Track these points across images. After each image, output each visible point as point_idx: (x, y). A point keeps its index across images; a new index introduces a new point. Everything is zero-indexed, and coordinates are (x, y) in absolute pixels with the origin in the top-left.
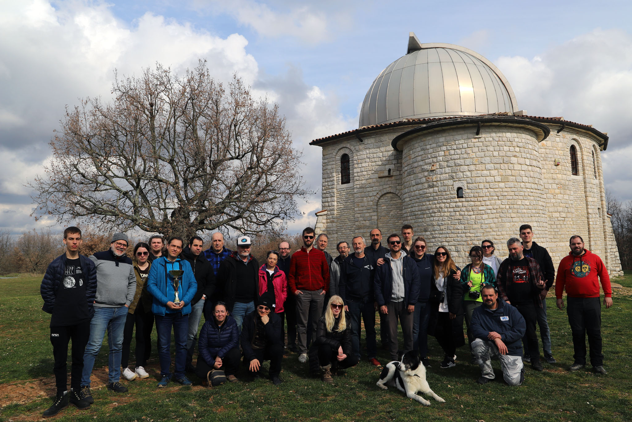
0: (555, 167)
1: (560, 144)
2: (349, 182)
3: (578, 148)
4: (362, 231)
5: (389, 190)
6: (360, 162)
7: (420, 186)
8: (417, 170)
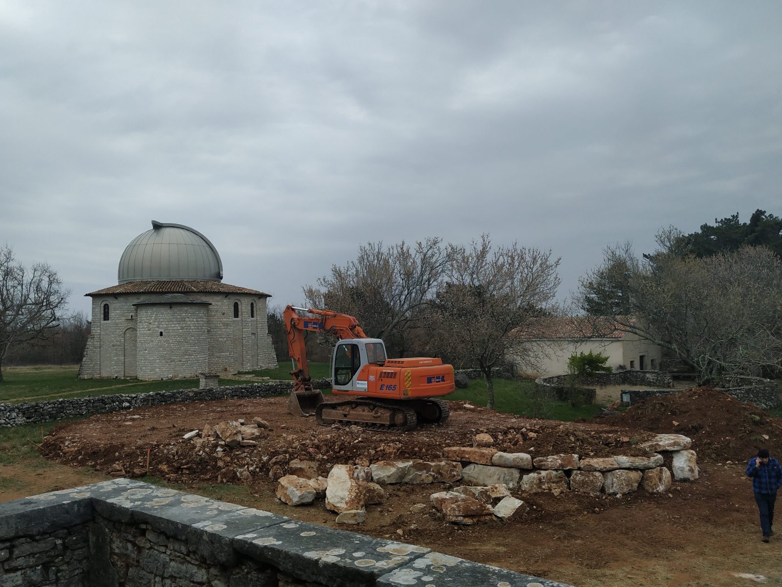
0: (222, 315)
1: (227, 303)
2: (108, 320)
3: (239, 303)
4: (115, 347)
5: (130, 327)
6: (115, 309)
7: (144, 329)
8: (143, 321)
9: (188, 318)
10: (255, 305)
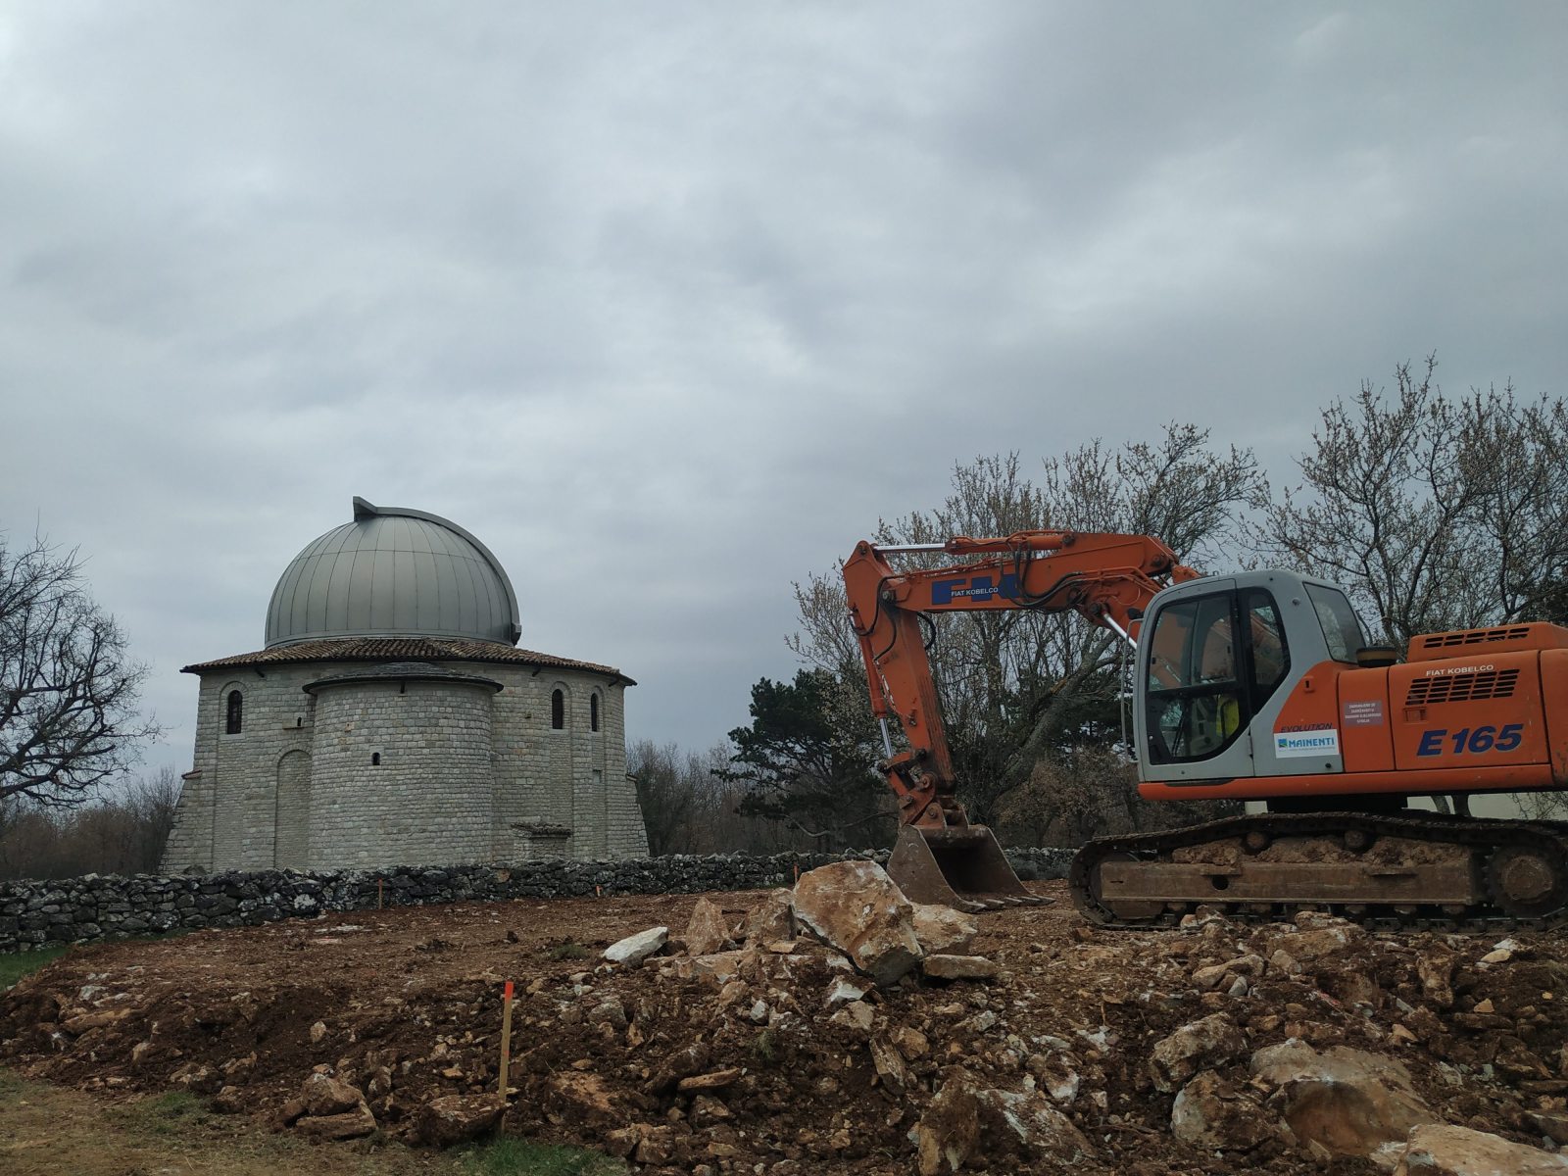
0: (524, 720)
1: (536, 691)
2: (240, 732)
3: (565, 693)
4: (254, 802)
5: (295, 746)
6: (258, 704)
7: (331, 748)
8: (331, 728)
9: (445, 718)
10: (600, 700)
